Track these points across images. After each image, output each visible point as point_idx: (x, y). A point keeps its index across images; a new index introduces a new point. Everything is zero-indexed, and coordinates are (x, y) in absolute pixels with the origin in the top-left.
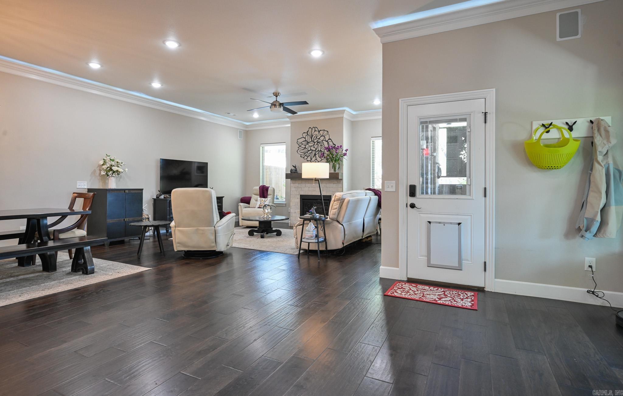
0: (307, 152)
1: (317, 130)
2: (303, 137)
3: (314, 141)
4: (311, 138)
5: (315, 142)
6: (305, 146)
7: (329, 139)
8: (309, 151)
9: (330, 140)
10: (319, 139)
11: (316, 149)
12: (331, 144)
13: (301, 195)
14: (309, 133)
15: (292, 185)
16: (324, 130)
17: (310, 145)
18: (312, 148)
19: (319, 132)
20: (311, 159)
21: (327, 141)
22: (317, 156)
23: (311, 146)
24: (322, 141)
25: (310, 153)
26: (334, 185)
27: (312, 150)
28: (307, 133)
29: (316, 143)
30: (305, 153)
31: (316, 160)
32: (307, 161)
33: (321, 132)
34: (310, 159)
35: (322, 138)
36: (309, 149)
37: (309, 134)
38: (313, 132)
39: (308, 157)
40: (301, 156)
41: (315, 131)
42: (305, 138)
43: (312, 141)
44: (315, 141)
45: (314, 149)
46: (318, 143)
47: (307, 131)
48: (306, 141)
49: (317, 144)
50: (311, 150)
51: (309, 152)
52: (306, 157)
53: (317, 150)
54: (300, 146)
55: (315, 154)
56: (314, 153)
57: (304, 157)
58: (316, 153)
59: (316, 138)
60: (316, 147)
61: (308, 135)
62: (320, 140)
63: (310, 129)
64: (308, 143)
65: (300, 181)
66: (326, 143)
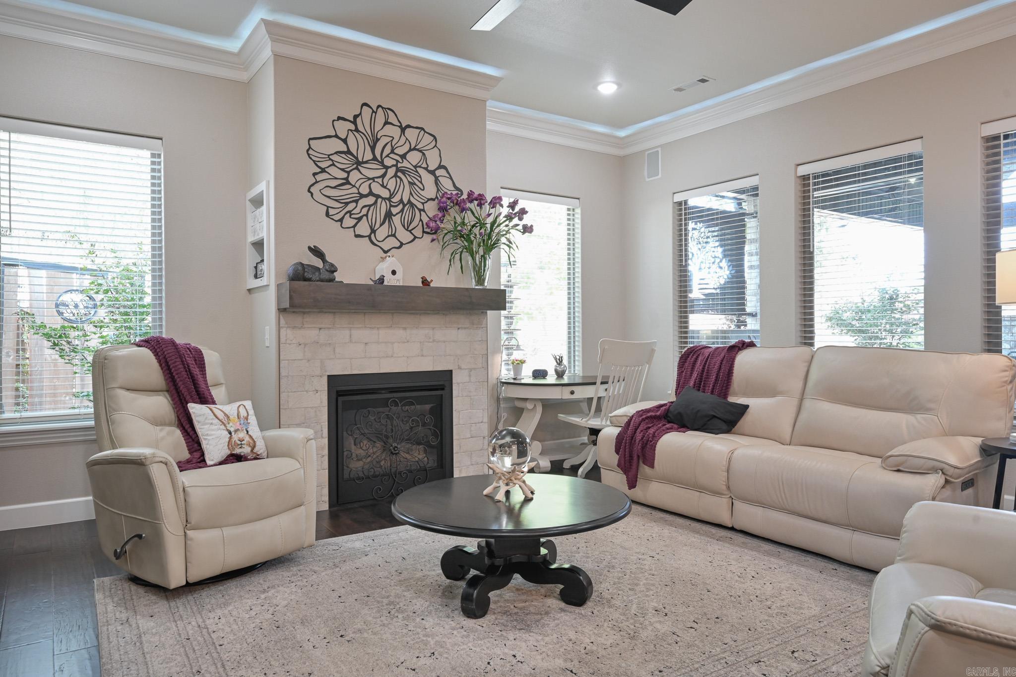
0: (356, 201)
1: (392, 119)
2: (336, 136)
3: (382, 163)
4: (373, 149)
5: (387, 168)
6: (345, 175)
7: (440, 167)
8: (362, 196)
9: (442, 171)
10: (403, 157)
11: (392, 195)
12: (446, 184)
13: (330, 377)
14: (364, 123)
15: (286, 333)
16: (422, 129)
17: (371, 174)
18: (377, 189)
19: (403, 130)
20: (373, 231)
21: (432, 173)
22: (396, 220)
23: (373, 179)
24: (415, 167)
25: (370, 206)
26: (462, 335)
27: (378, 197)
28: (354, 122)
29: (391, 172)
30: (347, 204)
31: (394, 235)
32: (357, 236)
33: (411, 134)
34: (367, 232)
35: (414, 158)
36: (364, 190)
37: (361, 128)
38: (379, 125)
39: (359, 219)
40: (327, 214)
41: (387, 123)
42: (345, 141)
43: (375, 158)
44: (388, 162)
45: (385, 194)
46: (399, 174)
47: (356, 117)
48: (349, 152)
49: (396, 176)
50: (371, 193)
51: (362, 202)
52: (349, 222)
53: (396, 199)
54: (323, 170)
55: (389, 215)
56: (383, 207)
57: (341, 220)
58: (394, 211)
59: (392, 152)
60: (391, 185)
61: (357, 130)
62: (405, 164)
63: (367, 112)
64: (359, 163)
65: (326, 320)
66: (428, 179)
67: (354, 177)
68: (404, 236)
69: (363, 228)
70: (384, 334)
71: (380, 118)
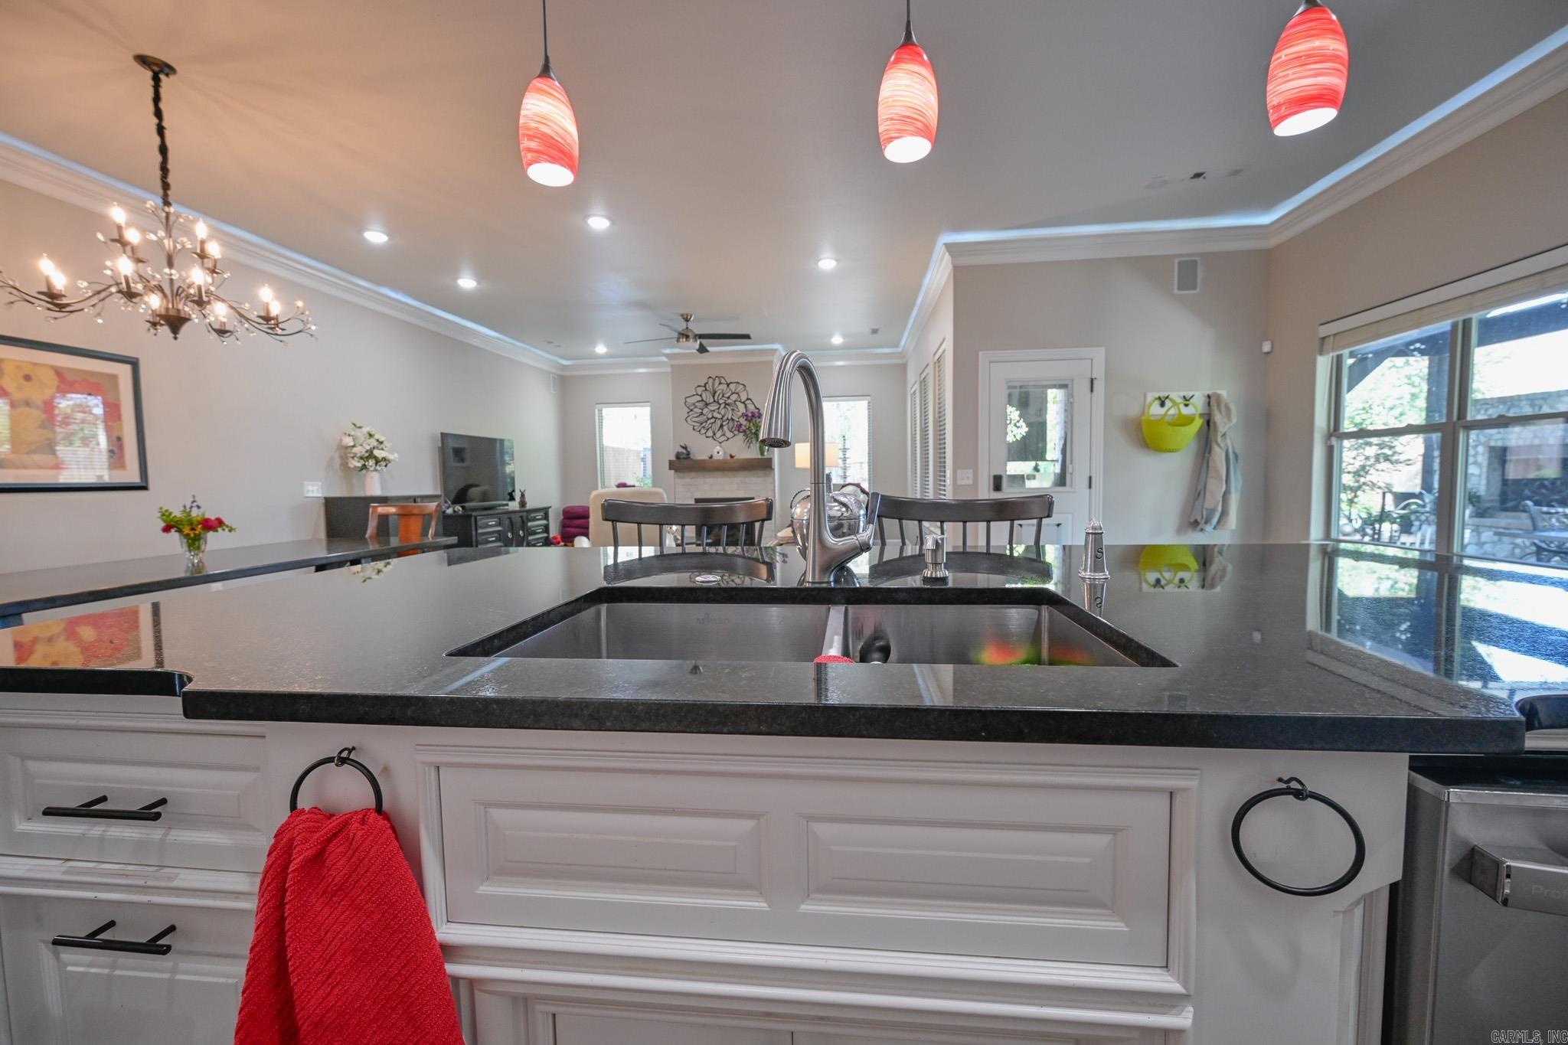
0: (706, 422)
1: (723, 381)
2: (697, 394)
3: (718, 402)
4: (714, 397)
5: (720, 404)
6: (701, 411)
7: (748, 399)
8: (709, 419)
9: (749, 401)
10: (728, 398)
11: (723, 416)
12: (751, 407)
13: (696, 499)
14: (709, 386)
15: (678, 481)
16: (738, 383)
17: (712, 408)
18: (716, 415)
19: (728, 385)
20: (714, 434)
21: (744, 403)
22: (725, 428)
23: (714, 411)
24: (735, 401)
25: (712, 423)
26: (760, 480)
27: (716, 418)
28: (705, 387)
29: (723, 406)
30: (702, 424)
31: (724, 435)
32: (707, 437)
33: (732, 387)
34: (712, 434)
35: (734, 397)
36: (710, 416)
37: (708, 388)
38: (716, 385)
39: (708, 430)
40: (694, 429)
41: (720, 383)
42: (701, 396)
43: (715, 401)
44: (721, 402)
45: (719, 416)
46: (727, 406)
47: (705, 384)
48: (703, 400)
49: (725, 407)
50: (713, 417)
51: (709, 422)
52: (703, 431)
53: (725, 418)
54: (691, 410)
55: (722, 426)
56: (719, 423)
57: (700, 431)
58: (724, 424)
59: (723, 396)
60: (723, 412)
61: (706, 390)
62: (729, 401)
63: (711, 380)
64: (707, 405)
65: (694, 474)
66: (741, 407)
67: (704, 412)
68: (729, 434)
69: (710, 433)
70: (720, 480)
71: (717, 381)
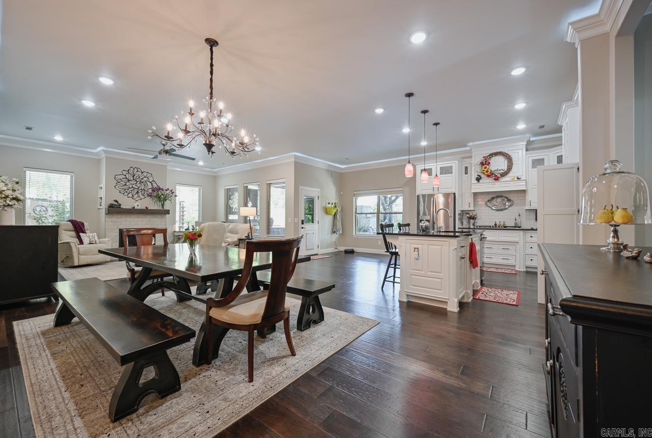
0: (128, 189)
1: (139, 170)
2: (123, 174)
3: (136, 180)
4: (133, 177)
6: (125, 183)
9: (154, 182)
10: (142, 179)
12: (155, 185)
13: (120, 229)
14: (131, 171)
15: (108, 219)
16: (148, 172)
17: (132, 183)
18: (134, 186)
19: (142, 173)
20: (133, 196)
21: (151, 182)
22: (140, 193)
24: (146, 181)
25: (132, 190)
26: (158, 220)
27: (134, 188)
29: (139, 182)
30: (125, 190)
31: (139, 197)
32: (128, 197)
33: (145, 174)
35: (145, 179)
36: (131, 187)
37: (130, 173)
38: (135, 172)
39: (129, 193)
40: (120, 192)
42: (125, 176)
43: (134, 179)
44: (138, 180)
45: (137, 187)
46: (141, 183)
47: (128, 170)
48: (126, 178)
50: (132, 187)
51: (130, 189)
52: (126, 194)
53: (140, 189)
54: (119, 182)
55: (138, 192)
56: (136, 191)
57: (124, 194)
59: (139, 178)
60: (139, 185)
62: (143, 181)
63: (132, 169)
64: (129, 181)
65: (119, 216)
66: (149, 184)
67: (128, 184)
68: (142, 197)
69: (130, 195)
70: (135, 219)
71: (136, 170)
